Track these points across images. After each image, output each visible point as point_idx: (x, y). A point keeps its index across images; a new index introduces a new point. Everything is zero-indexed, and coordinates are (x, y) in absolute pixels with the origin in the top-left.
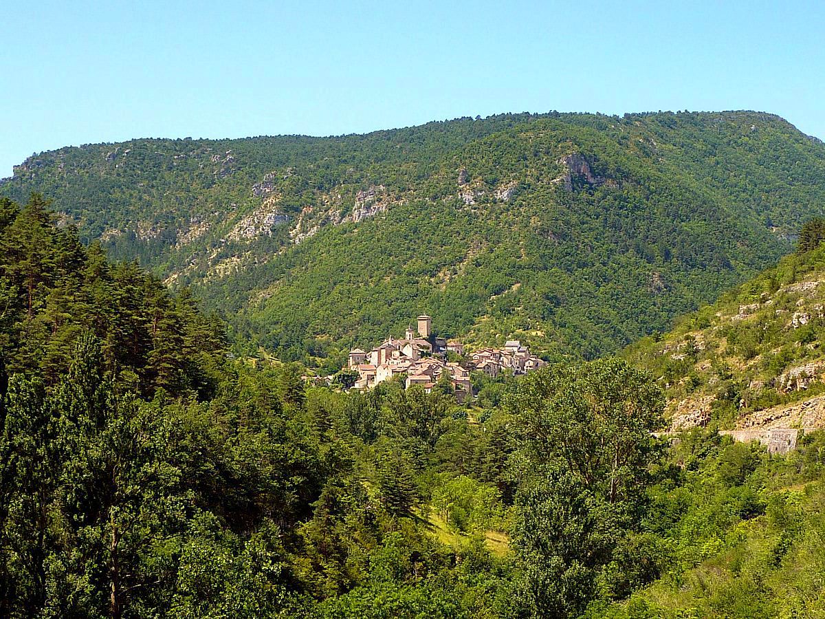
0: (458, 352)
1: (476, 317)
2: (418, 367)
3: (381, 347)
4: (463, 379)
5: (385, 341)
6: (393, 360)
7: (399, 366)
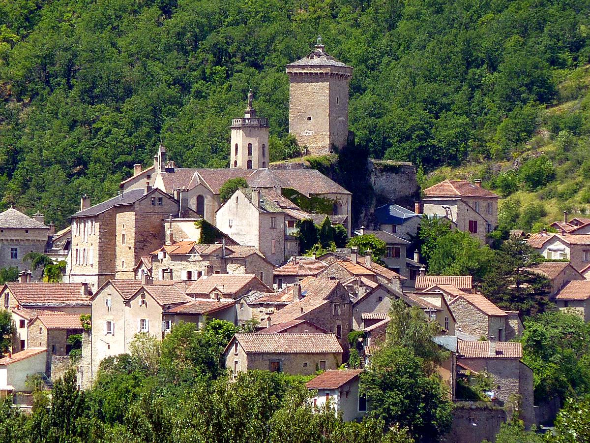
0: (473, 226)
1: (563, 65)
2: (286, 294)
3: (118, 199)
4: (490, 350)
5: (137, 172)
6: (168, 262)
7: (195, 288)
